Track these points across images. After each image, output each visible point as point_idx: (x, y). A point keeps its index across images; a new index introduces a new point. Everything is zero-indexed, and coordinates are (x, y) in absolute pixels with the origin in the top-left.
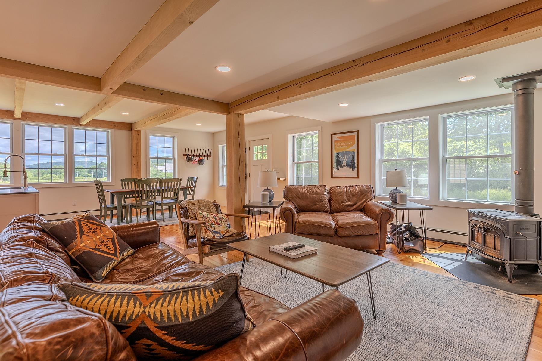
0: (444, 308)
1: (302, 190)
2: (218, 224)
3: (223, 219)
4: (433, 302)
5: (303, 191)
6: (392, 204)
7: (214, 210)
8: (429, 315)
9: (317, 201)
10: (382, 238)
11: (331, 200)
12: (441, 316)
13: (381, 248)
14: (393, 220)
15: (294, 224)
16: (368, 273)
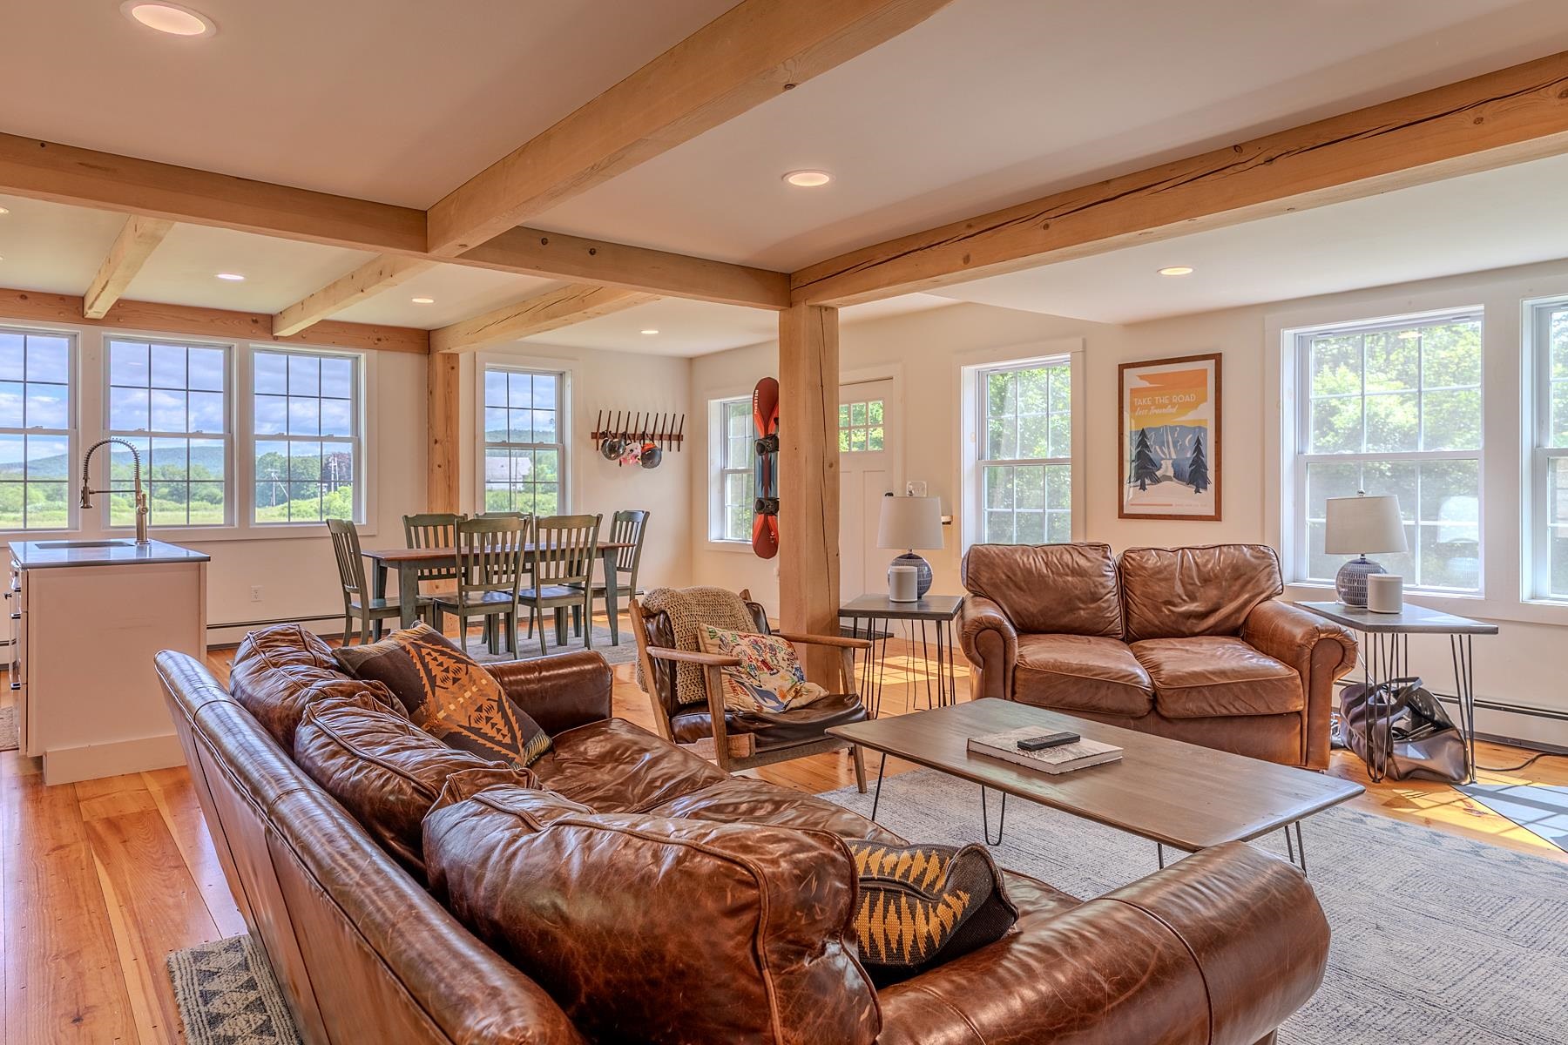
0: (1547, 955)
1: (1028, 559)
2: (770, 669)
3: (782, 653)
4: (1507, 937)
5: (1030, 564)
6: (1347, 612)
7: (749, 623)
8: (1497, 972)
9: (1080, 599)
10: (1314, 727)
11: (1127, 594)
12: (1539, 978)
13: (1310, 762)
14: (1353, 667)
15: (1010, 674)
16: (1292, 827)
